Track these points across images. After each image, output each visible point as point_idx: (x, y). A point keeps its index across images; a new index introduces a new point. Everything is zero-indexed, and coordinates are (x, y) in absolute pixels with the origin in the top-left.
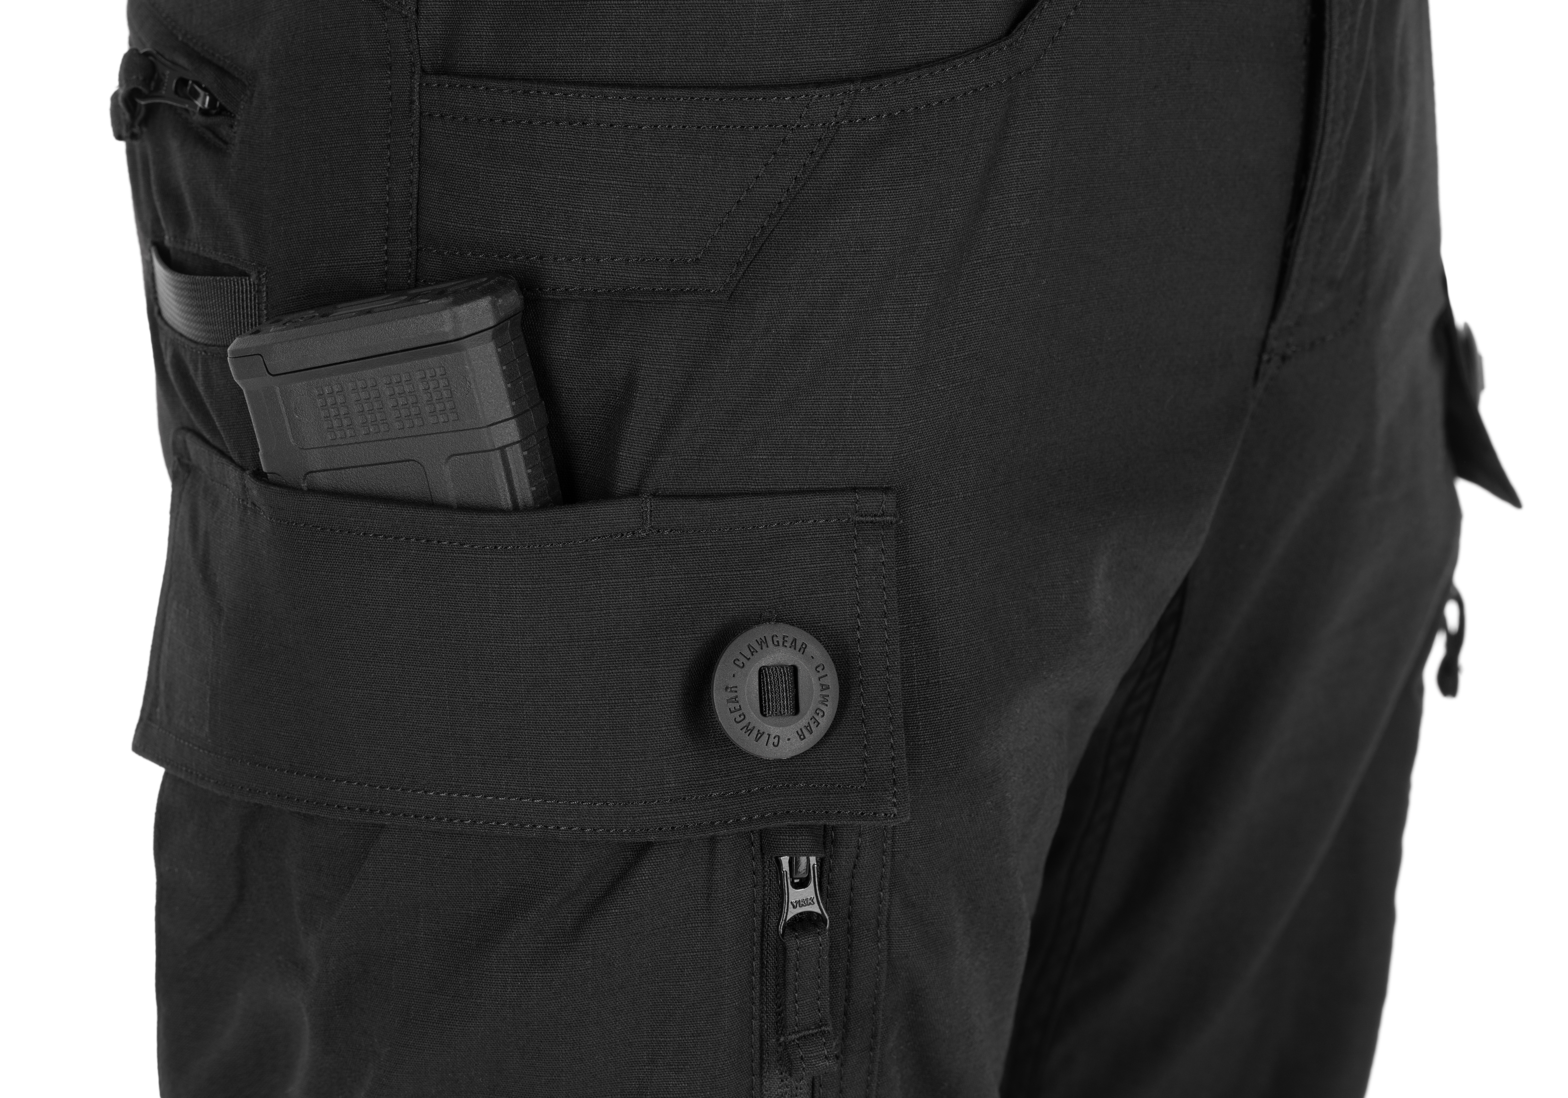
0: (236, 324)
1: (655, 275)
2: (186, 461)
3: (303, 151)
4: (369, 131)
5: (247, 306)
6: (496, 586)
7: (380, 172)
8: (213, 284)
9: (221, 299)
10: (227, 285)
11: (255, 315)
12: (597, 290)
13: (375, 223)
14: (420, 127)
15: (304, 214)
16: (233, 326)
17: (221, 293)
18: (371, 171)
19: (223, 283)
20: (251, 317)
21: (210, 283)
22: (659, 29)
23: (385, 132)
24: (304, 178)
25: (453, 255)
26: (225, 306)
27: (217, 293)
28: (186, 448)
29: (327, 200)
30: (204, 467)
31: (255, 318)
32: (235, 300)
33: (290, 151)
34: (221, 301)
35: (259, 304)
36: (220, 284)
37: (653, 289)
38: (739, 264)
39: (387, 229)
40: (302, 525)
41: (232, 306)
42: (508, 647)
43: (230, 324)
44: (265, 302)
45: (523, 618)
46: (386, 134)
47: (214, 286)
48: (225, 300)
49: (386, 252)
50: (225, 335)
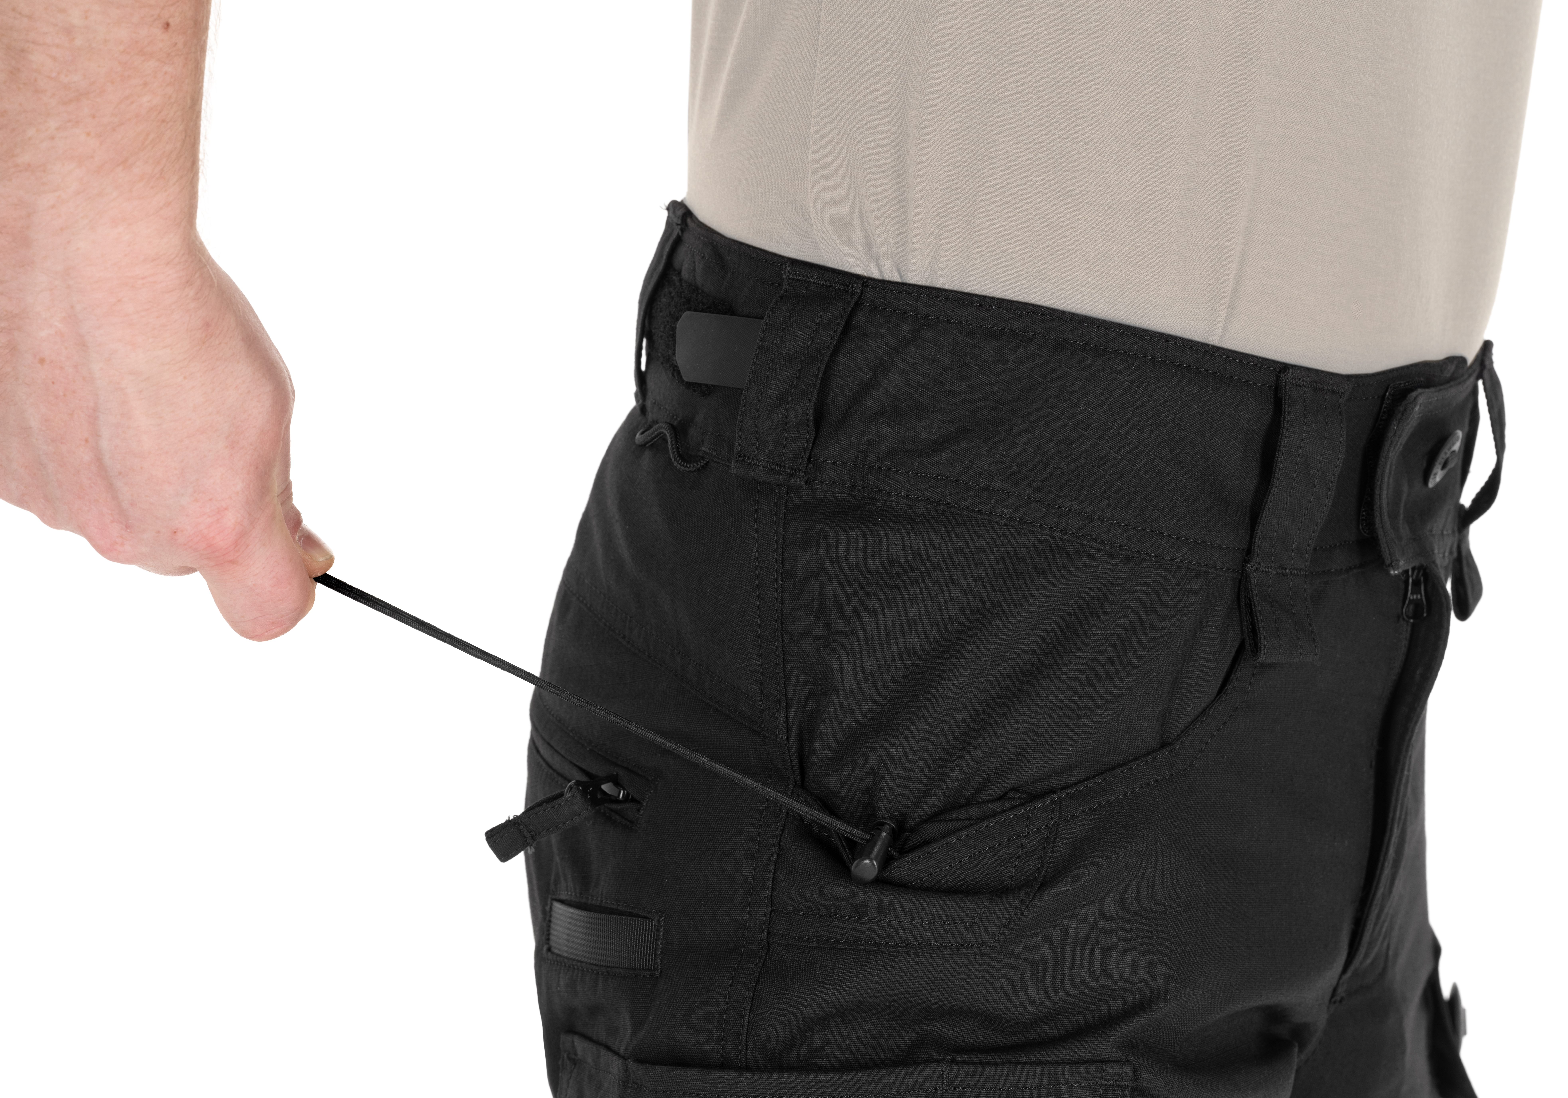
0: (638, 953)
1: (942, 934)
2: (573, 1056)
3: (695, 831)
4: (746, 822)
5: (648, 941)
7: (751, 852)
8: (625, 922)
9: (629, 933)
10: (635, 923)
11: (653, 947)
12: (898, 944)
13: (743, 889)
14: (785, 822)
15: (693, 878)
16: (635, 954)
17: (630, 929)
18: (743, 851)
19: (633, 922)
20: (650, 949)
21: (623, 921)
23: (758, 823)
24: (693, 851)
25: (798, 915)
26: (631, 939)
27: (627, 928)
28: (573, 1047)
29: (709, 869)
30: (590, 1060)
31: (653, 950)
32: (639, 935)
33: (686, 831)
34: (629, 935)
35: (656, 940)
36: (630, 923)
37: (941, 944)
38: (1005, 926)
40: (681, 1093)
41: (636, 940)
43: (633, 953)
44: (661, 939)
46: (759, 825)
47: (625, 923)
48: (632, 934)
50: (628, 960)
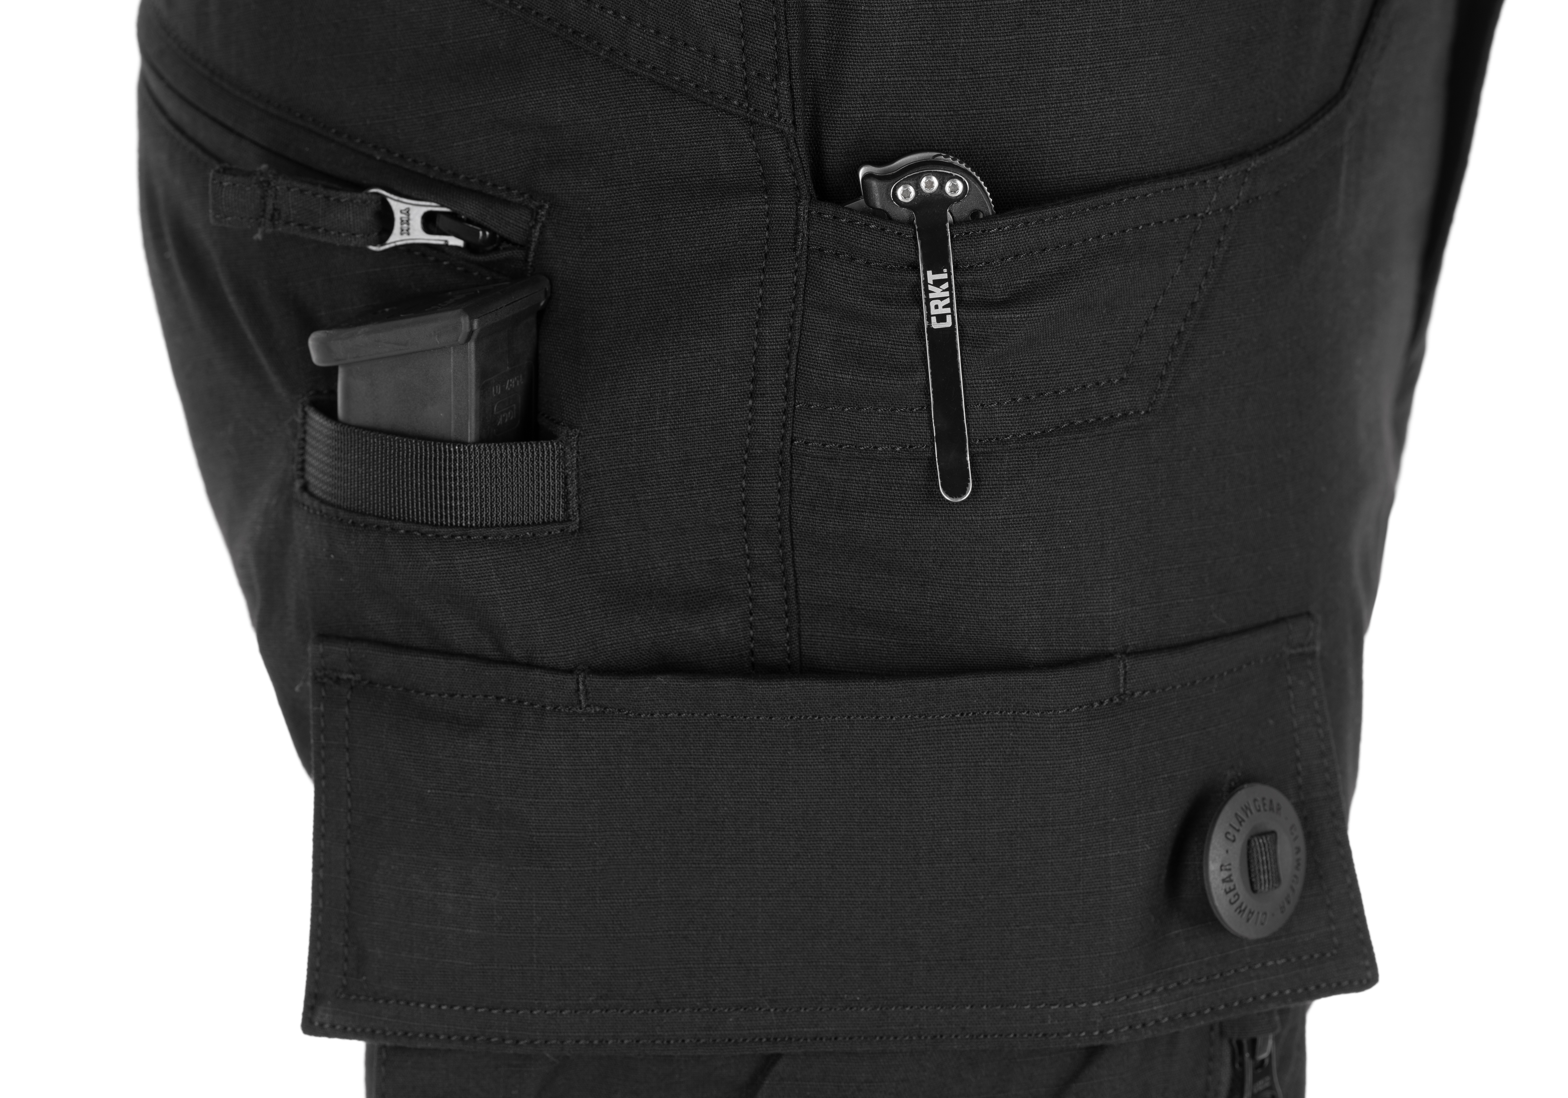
1: (1086, 405)
4: (735, 266)
6: (962, 764)
7: (744, 314)
13: (736, 375)
14: (807, 263)
22: (1070, 135)
23: (757, 266)
25: (844, 410)
37: (1086, 421)
38: (1163, 378)
39: (753, 381)
42: (972, 833)
45: (991, 799)
46: (759, 269)
49: (751, 409)
